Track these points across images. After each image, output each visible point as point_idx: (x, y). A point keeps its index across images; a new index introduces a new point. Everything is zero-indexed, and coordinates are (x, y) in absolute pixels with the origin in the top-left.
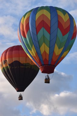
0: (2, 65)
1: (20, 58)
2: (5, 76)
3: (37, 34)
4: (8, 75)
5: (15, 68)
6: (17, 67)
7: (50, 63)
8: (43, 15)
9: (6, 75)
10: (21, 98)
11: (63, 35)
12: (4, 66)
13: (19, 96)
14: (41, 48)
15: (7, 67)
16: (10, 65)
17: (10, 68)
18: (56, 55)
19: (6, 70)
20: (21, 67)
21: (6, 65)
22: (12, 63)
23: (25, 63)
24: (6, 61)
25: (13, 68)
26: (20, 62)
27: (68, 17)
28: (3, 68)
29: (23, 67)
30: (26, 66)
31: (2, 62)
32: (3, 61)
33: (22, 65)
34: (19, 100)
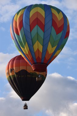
0: (8, 73)
3: (31, 31)
4: (14, 84)
5: (22, 76)
6: (23, 76)
8: (37, 13)
10: (26, 107)
12: (11, 74)
13: (24, 105)
14: (34, 46)
15: (13, 76)
16: (16, 73)
17: (17, 77)
19: (12, 79)
20: (28, 76)
21: (12, 74)
22: (19, 72)
23: (32, 72)
24: (13, 69)
25: (20, 76)
26: (27, 71)
27: (62, 16)
28: (10, 77)
29: (30, 76)
30: (32, 75)
31: (8, 71)
32: (10, 69)
33: (29, 74)
34: (24, 109)
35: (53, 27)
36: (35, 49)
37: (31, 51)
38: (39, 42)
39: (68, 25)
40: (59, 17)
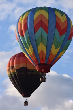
0: (9, 70)
1: (28, 64)
2: (12, 82)
3: (35, 33)
4: (15, 80)
5: (22, 73)
6: (24, 73)
7: (46, 63)
8: (41, 15)
9: (12, 80)
11: (61, 35)
12: (11, 71)
13: (24, 102)
15: (14, 73)
16: (17, 70)
17: (17, 74)
18: (52, 54)
19: (13, 76)
20: (28, 73)
21: (13, 71)
22: (20, 69)
23: (32, 69)
24: (14, 66)
25: (20, 73)
26: (27, 68)
28: (11, 74)
29: (30, 73)
30: (33, 72)
31: (9, 68)
32: (10, 66)
33: (29, 71)
34: (25, 105)
35: (56, 29)
36: (39, 51)
37: (35, 52)
38: (42, 44)
39: (71, 27)
40: (63, 19)
